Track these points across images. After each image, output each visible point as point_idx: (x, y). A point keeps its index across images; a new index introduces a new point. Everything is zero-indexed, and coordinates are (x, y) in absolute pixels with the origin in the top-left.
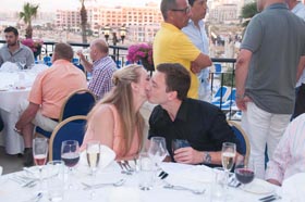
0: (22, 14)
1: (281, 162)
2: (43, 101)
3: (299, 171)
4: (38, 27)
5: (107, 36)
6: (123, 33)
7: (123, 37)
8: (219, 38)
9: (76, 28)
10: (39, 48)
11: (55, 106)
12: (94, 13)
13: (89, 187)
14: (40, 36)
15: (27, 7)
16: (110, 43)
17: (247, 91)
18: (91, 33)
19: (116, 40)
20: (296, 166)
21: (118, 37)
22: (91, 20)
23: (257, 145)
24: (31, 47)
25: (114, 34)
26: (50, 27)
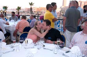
0: (17, 9)
1: (72, 44)
2: (19, 29)
3: (76, 45)
4: (21, 12)
5: (36, 14)
6: (40, 13)
7: (40, 14)
8: (63, 15)
9: (30, 12)
10: (19, 16)
11: (21, 30)
12: (34, 9)
13: (26, 48)
14: (21, 14)
15: (18, 7)
16: (37, 15)
17: (66, 27)
18: (33, 13)
19: (38, 15)
20: (75, 44)
21: (39, 14)
22: (33, 10)
23: (68, 39)
24: (18, 16)
25: (38, 13)
26: (24, 12)
